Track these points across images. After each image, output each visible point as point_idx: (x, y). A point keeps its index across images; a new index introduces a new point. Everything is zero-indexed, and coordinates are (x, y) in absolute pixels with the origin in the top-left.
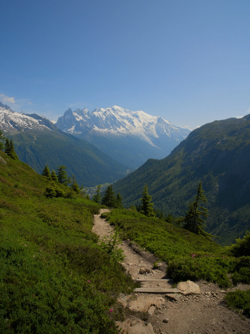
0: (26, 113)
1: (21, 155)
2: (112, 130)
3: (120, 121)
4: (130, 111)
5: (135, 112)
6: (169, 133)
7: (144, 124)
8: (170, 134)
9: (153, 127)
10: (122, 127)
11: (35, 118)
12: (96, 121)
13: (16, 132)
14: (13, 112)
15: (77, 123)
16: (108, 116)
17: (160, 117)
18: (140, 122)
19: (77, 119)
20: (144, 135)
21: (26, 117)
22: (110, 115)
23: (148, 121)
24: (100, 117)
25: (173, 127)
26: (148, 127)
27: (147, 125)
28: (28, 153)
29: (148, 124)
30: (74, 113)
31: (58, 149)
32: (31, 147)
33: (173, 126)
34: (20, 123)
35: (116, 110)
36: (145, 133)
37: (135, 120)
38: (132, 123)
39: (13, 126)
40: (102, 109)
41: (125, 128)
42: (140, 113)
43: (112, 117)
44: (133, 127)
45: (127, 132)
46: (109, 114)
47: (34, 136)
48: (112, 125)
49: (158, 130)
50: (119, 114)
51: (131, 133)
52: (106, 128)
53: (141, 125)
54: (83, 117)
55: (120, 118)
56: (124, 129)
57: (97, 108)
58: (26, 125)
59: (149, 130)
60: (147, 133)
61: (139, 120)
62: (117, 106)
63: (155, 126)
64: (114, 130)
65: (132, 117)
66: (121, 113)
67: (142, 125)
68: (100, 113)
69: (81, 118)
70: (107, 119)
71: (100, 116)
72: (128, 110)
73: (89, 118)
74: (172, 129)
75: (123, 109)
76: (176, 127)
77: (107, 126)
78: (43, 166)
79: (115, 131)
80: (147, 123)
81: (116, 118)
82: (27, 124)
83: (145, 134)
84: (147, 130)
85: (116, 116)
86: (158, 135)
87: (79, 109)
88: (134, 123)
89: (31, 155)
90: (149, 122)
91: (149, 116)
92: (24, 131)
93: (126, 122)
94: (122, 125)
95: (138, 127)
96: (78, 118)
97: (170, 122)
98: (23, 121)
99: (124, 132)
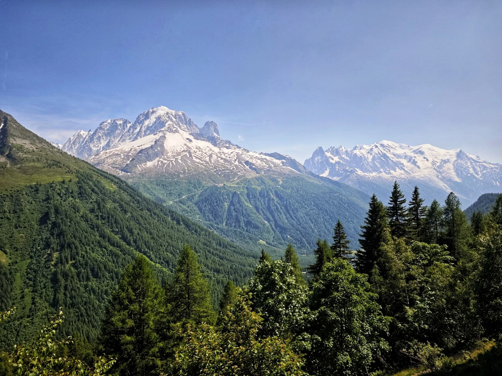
0: (264, 152)
1: (263, 203)
2: (383, 174)
3: (394, 160)
4: (409, 146)
5: (417, 147)
6: (480, 173)
7: (434, 163)
8: (480, 175)
9: (450, 165)
10: (399, 168)
11: (277, 159)
12: (358, 161)
13: (253, 175)
14: (248, 151)
15: (332, 166)
16: (376, 154)
17: (461, 151)
18: (427, 160)
19: (331, 161)
20: (436, 179)
21: (264, 157)
22: (379, 153)
23: (440, 158)
24: (364, 156)
25: (485, 164)
26: (440, 167)
27: (438, 164)
28: (273, 199)
29: (441, 163)
30: (326, 153)
31: (313, 195)
32: (276, 192)
33: (485, 162)
34: (257, 164)
35: (387, 146)
36: (438, 177)
37: (418, 158)
38: (414, 163)
39: (250, 168)
40: (365, 146)
41: (404, 170)
42: (425, 147)
43: (381, 156)
44: (416, 168)
45: (407, 176)
46: (377, 153)
47: (279, 179)
48: (382, 167)
49: (458, 170)
50: (391, 151)
51: (415, 177)
52: (375, 171)
53: (429, 164)
54: (339, 158)
55: (393, 156)
56: (402, 172)
57: (358, 146)
58: (266, 167)
59: (444, 172)
60: (440, 176)
61: (425, 158)
62: (387, 140)
63: (454, 165)
64: (387, 173)
65: (413, 155)
66: (394, 150)
67: (430, 165)
68: (362, 151)
69: (336, 159)
70: (374, 159)
71: (363, 155)
72: (405, 145)
73: (348, 158)
74: (485, 168)
75: (397, 145)
76: (490, 164)
77: (375, 169)
78: (294, 218)
79: (388, 176)
80: (439, 161)
81: (388, 157)
82: (268, 166)
83: (437, 178)
84: (440, 172)
85: (388, 155)
86: (459, 178)
87: (334, 147)
88: (416, 162)
89: (277, 202)
90: (442, 160)
91: (442, 151)
92: (265, 173)
93: (404, 162)
94: (398, 166)
95: (425, 168)
96: (333, 159)
97: (478, 157)
98: (261, 161)
99: (403, 176)
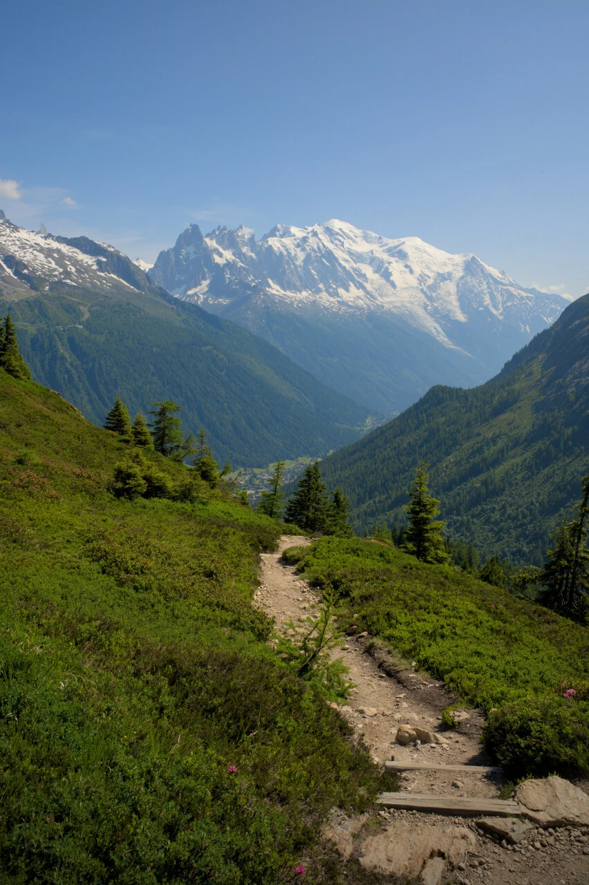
0: (55, 234)
1: (39, 364)
2: (324, 295)
3: (347, 266)
4: (380, 238)
5: (396, 240)
6: (500, 306)
7: (422, 278)
8: (501, 310)
9: (451, 287)
10: (355, 285)
11: (85, 252)
12: (274, 264)
13: (24, 292)
14: (16, 229)
15: (218, 270)
16: (314, 250)
17: (473, 258)
18: (411, 272)
19: (217, 259)
20: (420, 312)
21: (55, 245)
22: (318, 248)
23: (435, 268)
24: (289, 253)
25: (512, 289)
26: (433, 288)
27: (430, 282)
28: (63, 358)
29: (435, 280)
30: (207, 240)
31: (154, 350)
32: (71, 340)
33: (512, 285)
34: (37, 263)
35: (338, 234)
36: (425, 308)
37: (394, 265)
38: (387, 275)
39: (15, 274)
40: (294, 230)
41: (364, 289)
42: (412, 244)
43: (323, 256)
44: (389, 287)
45: (368, 302)
46: (315, 247)
47: (81, 308)
48: (324, 279)
49: (466, 297)
50: (346, 245)
51: (383, 307)
52: (306, 287)
53: (412, 280)
54: (234, 254)
55: (347, 257)
56: (361, 293)
57: (279, 226)
58: (56, 273)
59: (438, 299)
60: (429, 308)
61: (407, 266)
62: (341, 219)
63: (458, 286)
64: (330, 295)
65: (385, 257)
66: (351, 242)
67: (415, 283)
68: (287, 241)
69: (228, 255)
70: (308, 260)
71: (287, 250)
72: (374, 235)
73: (253, 255)
74: (511, 296)
75: (358, 232)
76: (521, 289)
77: (309, 283)
78: (108, 401)
79: (332, 299)
80: (431, 275)
81: (336, 259)
82: (61, 270)
83: (423, 311)
84: (430, 298)
85: (338, 254)
86: (464, 313)
87: (225, 228)
88: (390, 274)
89: (71, 364)
90: (438, 273)
91: (439, 255)
92: (51, 289)
93: (368, 270)
94: (353, 280)
95: (404, 289)
96: (221, 255)
97: (503, 273)
98: (46, 257)
99: (361, 302)
